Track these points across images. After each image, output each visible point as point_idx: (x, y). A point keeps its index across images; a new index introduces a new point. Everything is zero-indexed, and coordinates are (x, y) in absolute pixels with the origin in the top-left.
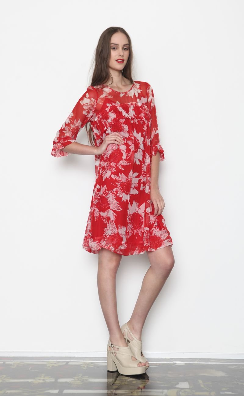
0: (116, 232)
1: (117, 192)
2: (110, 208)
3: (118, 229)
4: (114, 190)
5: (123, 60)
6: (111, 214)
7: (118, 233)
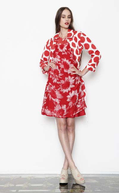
0: (61, 108)
1: (60, 90)
2: (57, 98)
3: (61, 107)
4: (59, 89)
5: (68, 23)
6: (57, 101)
7: (62, 109)
